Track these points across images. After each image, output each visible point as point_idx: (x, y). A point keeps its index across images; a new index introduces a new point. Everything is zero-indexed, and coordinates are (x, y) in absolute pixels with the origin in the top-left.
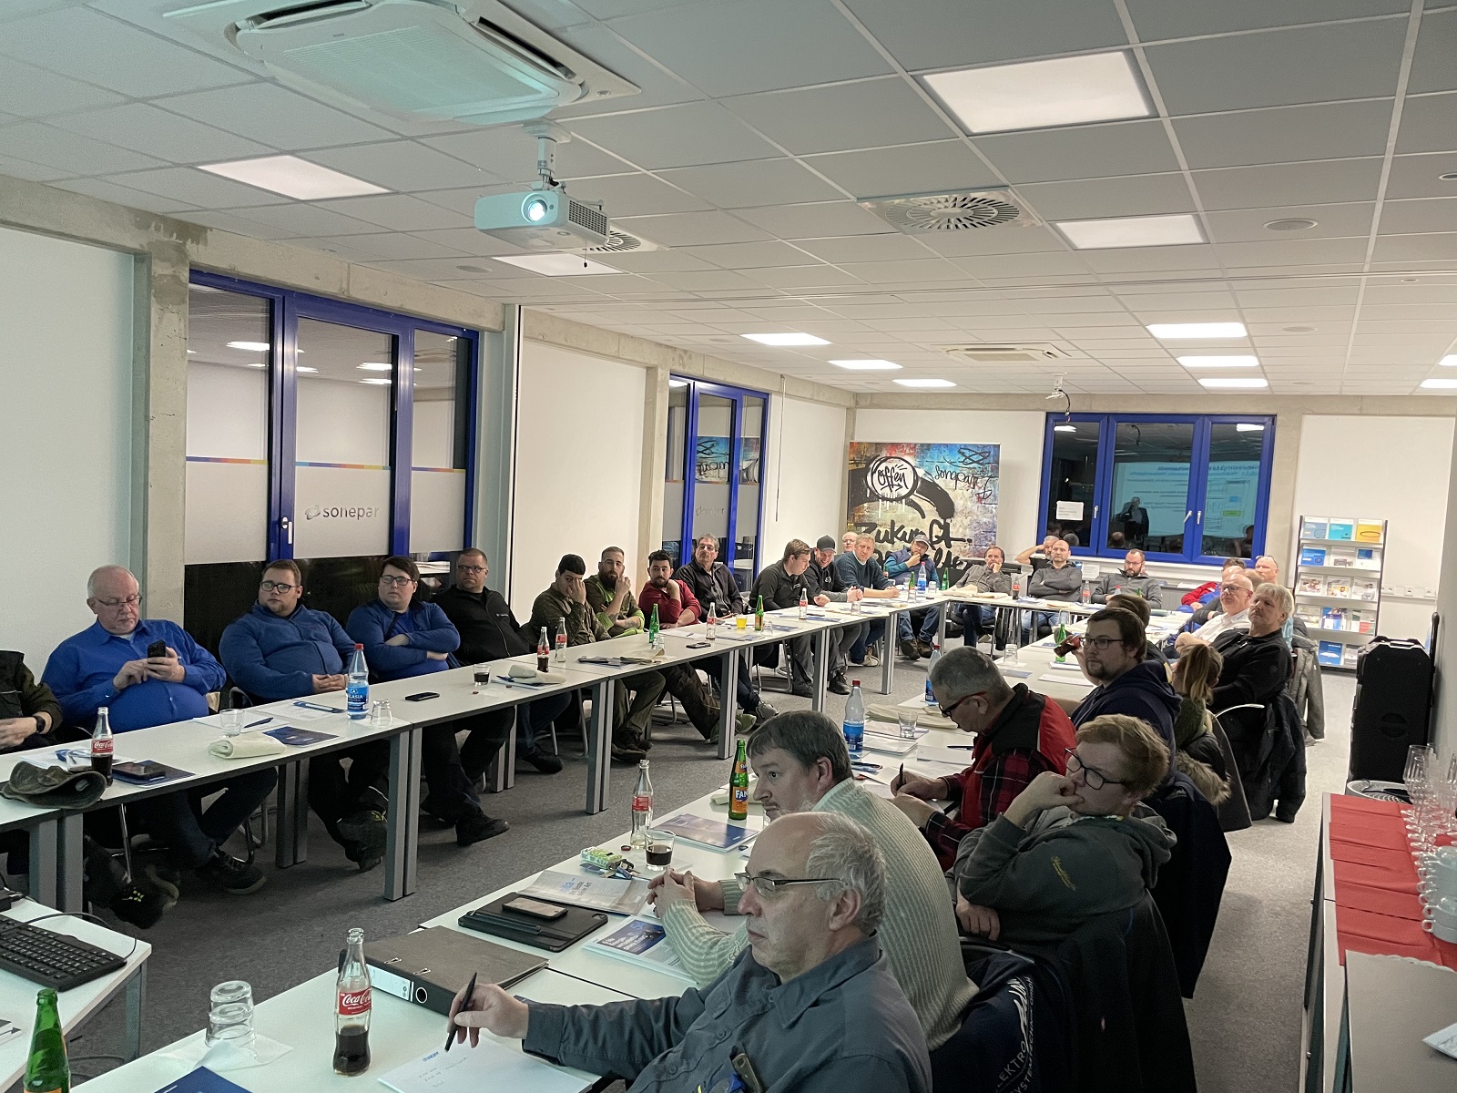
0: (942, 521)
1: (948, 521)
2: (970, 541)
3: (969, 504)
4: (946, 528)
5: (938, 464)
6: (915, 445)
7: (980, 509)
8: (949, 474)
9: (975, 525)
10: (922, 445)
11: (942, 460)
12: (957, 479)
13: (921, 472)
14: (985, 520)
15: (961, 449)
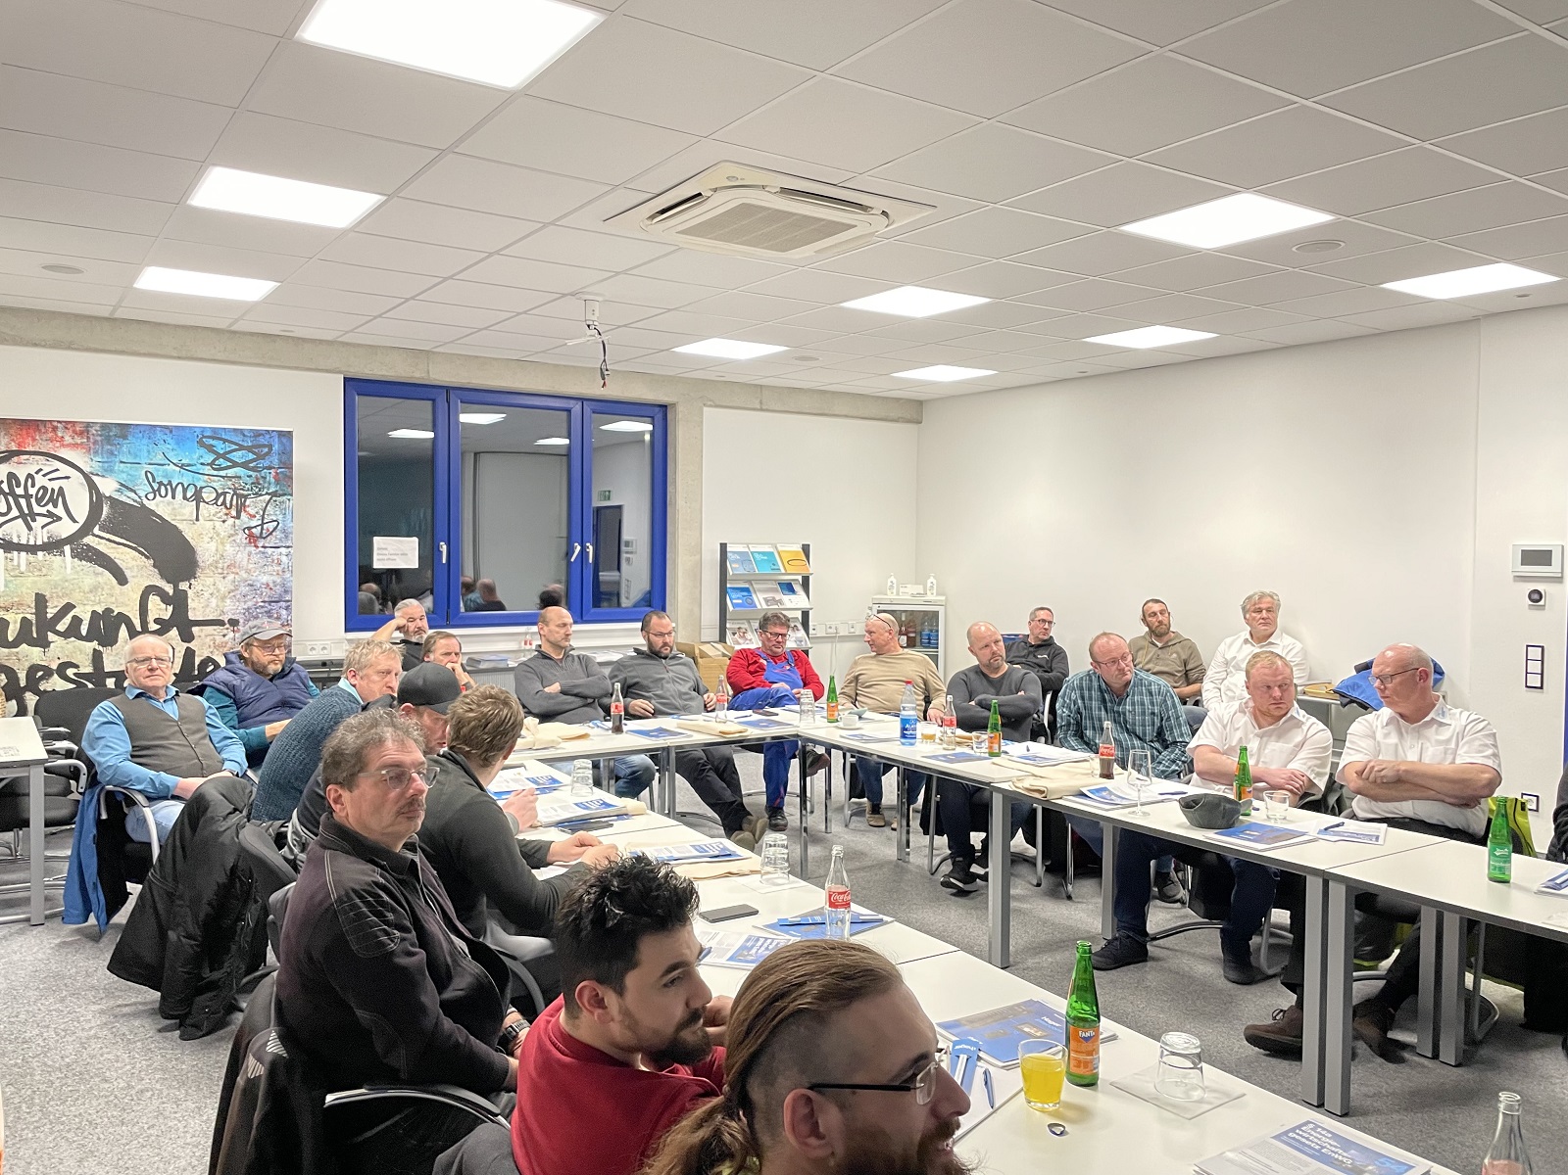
0: (169, 589)
1: (183, 586)
2: (234, 623)
3: (229, 549)
4: (179, 602)
5: (151, 468)
6: (88, 425)
7: (255, 558)
8: (180, 487)
9: (245, 590)
10: (105, 426)
11: (160, 459)
12: (198, 498)
13: (107, 486)
14: (265, 579)
15: (206, 439)
